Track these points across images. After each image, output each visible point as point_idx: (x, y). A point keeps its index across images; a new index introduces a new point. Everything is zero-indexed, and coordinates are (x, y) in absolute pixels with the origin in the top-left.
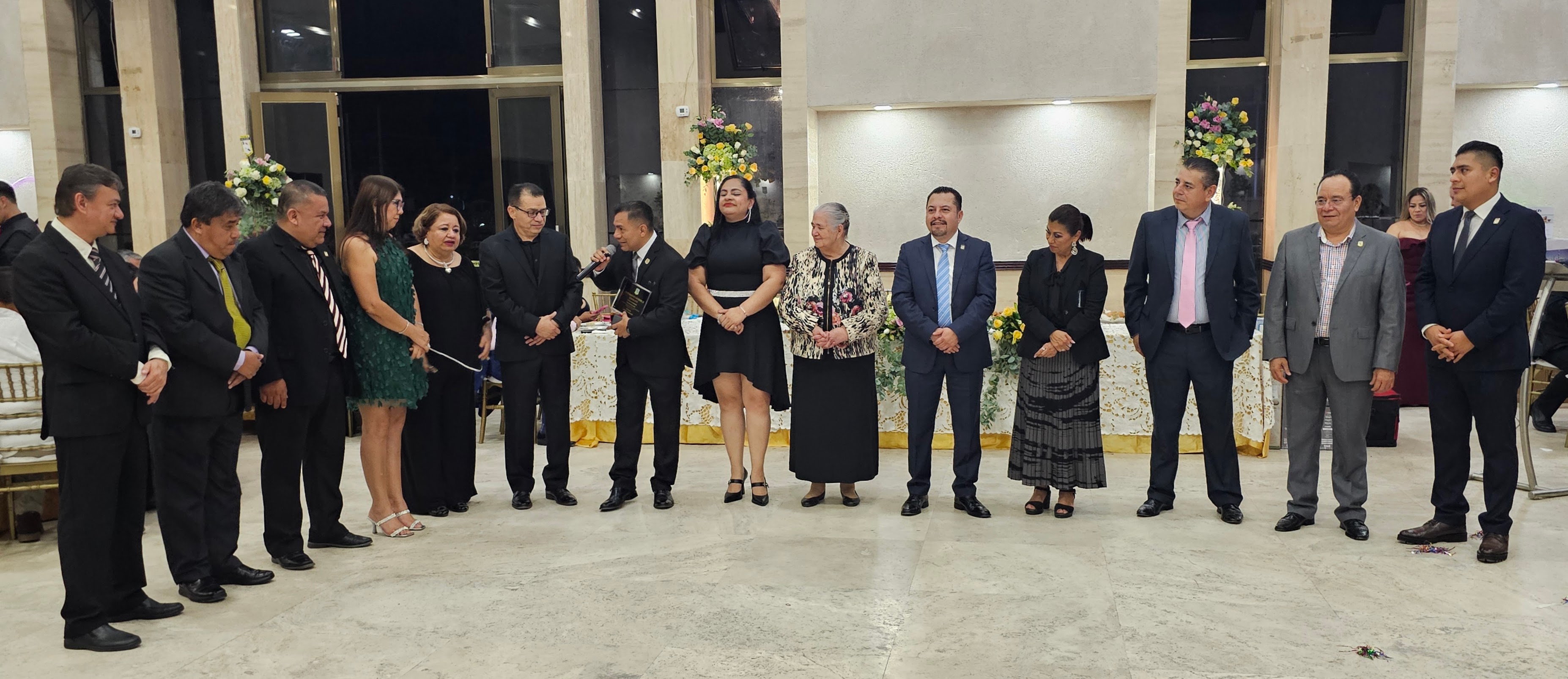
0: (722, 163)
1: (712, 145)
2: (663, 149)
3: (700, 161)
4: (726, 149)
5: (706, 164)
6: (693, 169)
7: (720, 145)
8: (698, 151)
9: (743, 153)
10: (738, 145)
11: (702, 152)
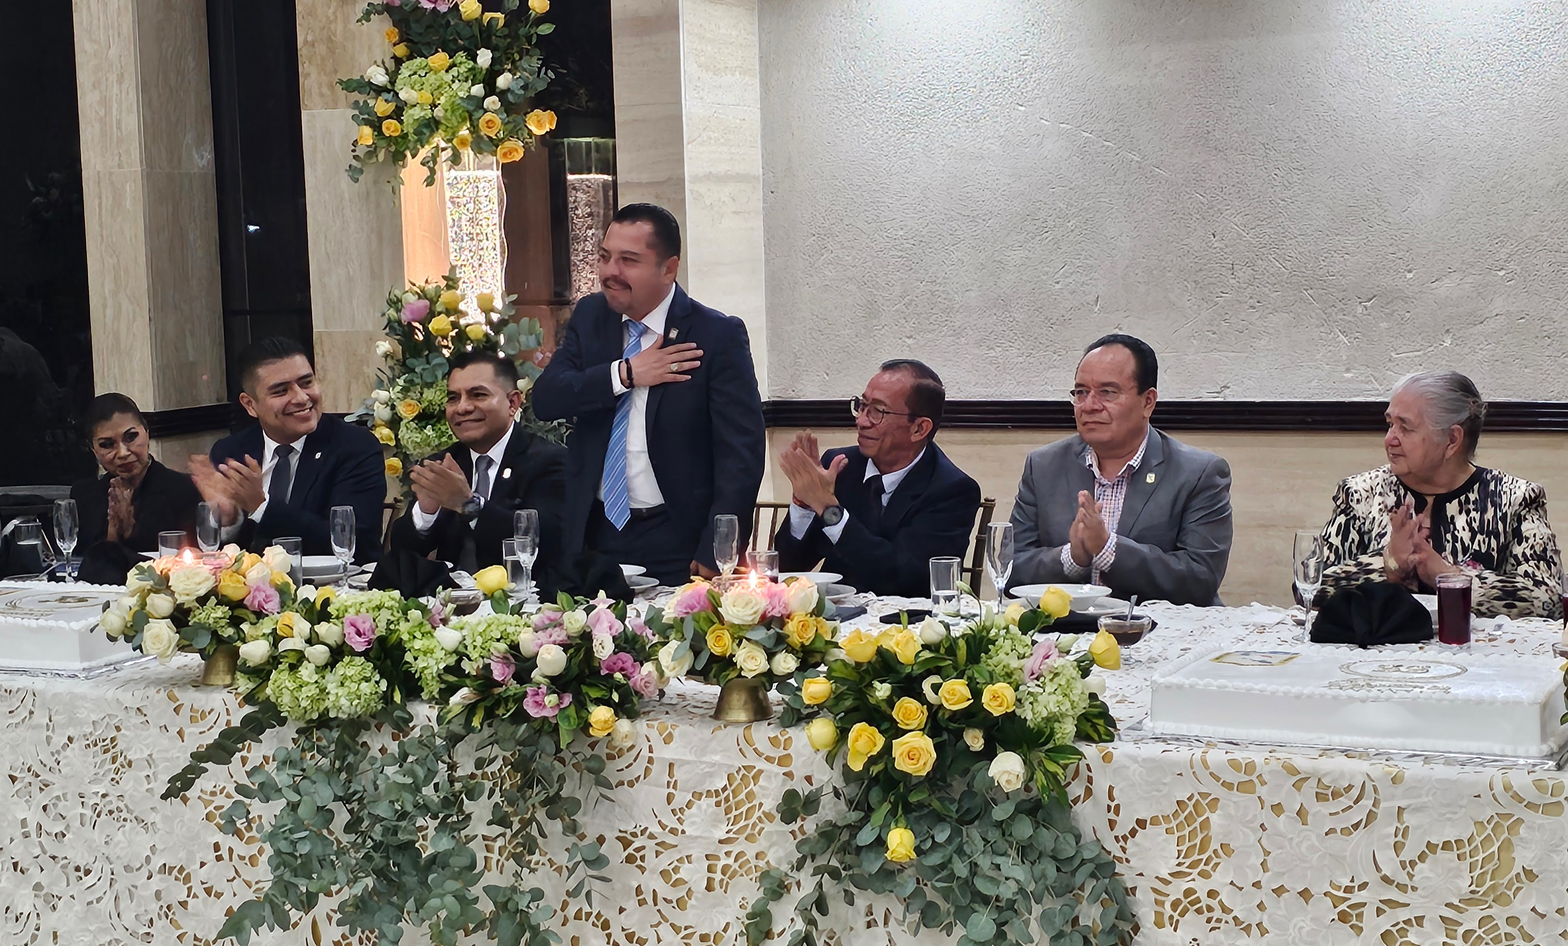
0: (439, 113)
1: (419, 60)
2: (308, 75)
3: (382, 107)
4: (454, 71)
5: (397, 114)
6: (367, 130)
7: (440, 59)
8: (379, 77)
9: (503, 81)
10: (485, 57)
11: (393, 82)
